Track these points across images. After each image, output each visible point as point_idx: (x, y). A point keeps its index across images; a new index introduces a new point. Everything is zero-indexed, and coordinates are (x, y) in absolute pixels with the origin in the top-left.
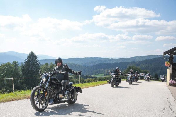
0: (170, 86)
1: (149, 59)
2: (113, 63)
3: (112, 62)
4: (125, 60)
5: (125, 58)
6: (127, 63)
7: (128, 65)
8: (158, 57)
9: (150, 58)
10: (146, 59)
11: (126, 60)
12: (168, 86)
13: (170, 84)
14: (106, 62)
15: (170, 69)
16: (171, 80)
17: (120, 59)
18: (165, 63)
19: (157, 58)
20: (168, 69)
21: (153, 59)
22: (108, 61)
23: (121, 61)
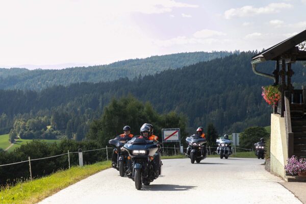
0: (290, 180)
1: (178, 69)
2: (44, 86)
3: (38, 87)
4: (89, 73)
5: (90, 67)
6: (97, 85)
7: (102, 93)
8: (210, 59)
9: (181, 65)
10: (167, 68)
11: (95, 74)
12: (282, 181)
13: (288, 173)
14: (15, 87)
15: (282, 115)
16: (293, 159)
17: (70, 72)
18: (261, 91)
19: (205, 63)
20: (273, 116)
21: (193, 67)
22: (24, 80)
23: (72, 81)
